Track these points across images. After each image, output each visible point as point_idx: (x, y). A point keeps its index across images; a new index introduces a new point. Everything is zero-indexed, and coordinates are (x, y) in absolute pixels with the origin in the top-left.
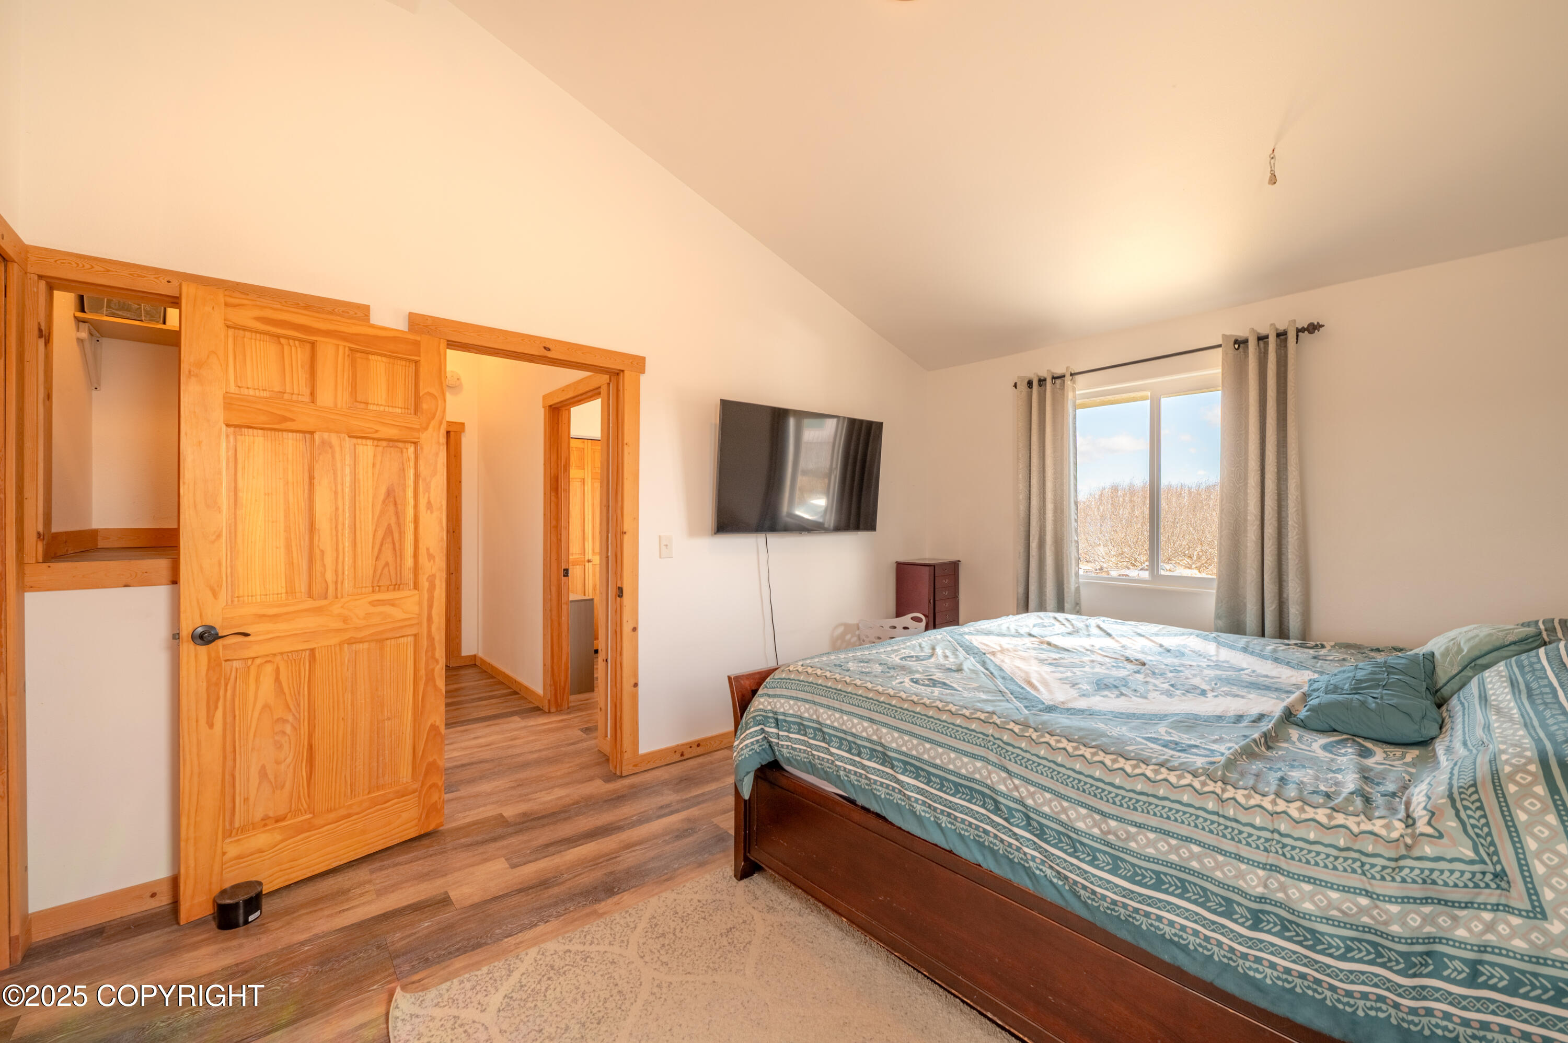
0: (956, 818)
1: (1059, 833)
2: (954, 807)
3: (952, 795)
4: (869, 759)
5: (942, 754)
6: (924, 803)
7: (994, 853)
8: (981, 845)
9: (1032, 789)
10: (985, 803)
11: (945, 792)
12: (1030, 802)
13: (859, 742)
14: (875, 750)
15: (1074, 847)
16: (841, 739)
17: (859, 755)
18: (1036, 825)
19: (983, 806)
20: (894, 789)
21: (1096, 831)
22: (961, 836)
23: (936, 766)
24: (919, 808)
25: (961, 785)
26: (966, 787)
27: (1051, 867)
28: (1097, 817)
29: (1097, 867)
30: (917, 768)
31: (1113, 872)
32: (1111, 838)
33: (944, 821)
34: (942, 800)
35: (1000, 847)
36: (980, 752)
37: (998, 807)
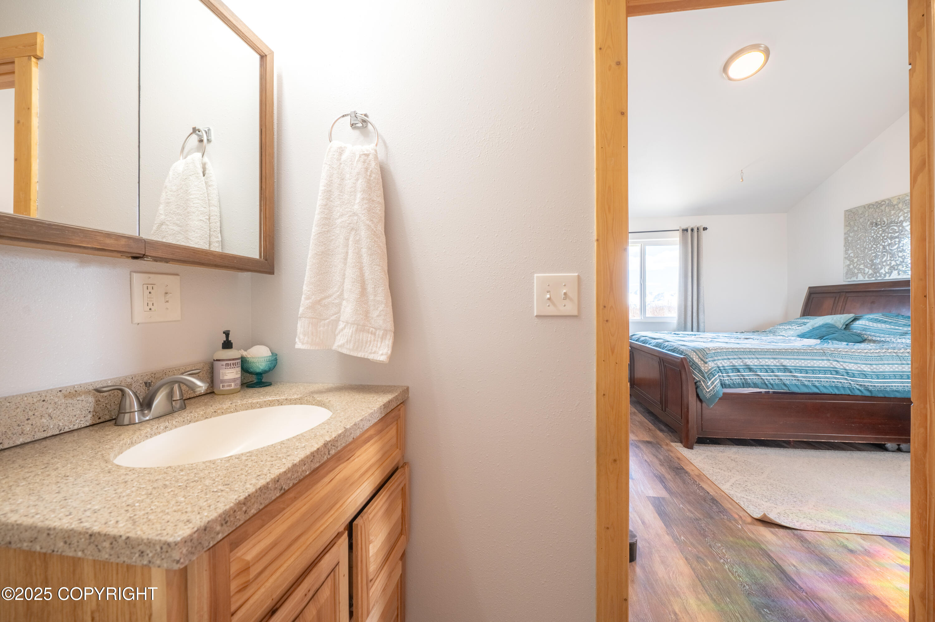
0: (821, 381)
1: (858, 374)
2: (820, 378)
3: (819, 374)
4: (778, 372)
5: (810, 362)
6: (806, 380)
7: (837, 387)
8: (832, 387)
9: (847, 364)
10: (831, 373)
11: (815, 374)
12: (847, 368)
13: (772, 367)
14: (779, 369)
15: (865, 376)
16: (760, 369)
17: (773, 372)
18: (851, 374)
19: (831, 374)
20: (792, 380)
21: (869, 370)
22: (824, 387)
23: (809, 367)
24: (806, 383)
25: (821, 370)
26: (822, 370)
27: (857, 385)
28: (869, 366)
29: (873, 379)
30: (800, 370)
31: (878, 378)
32: (875, 370)
33: (817, 384)
34: (814, 378)
35: (840, 385)
36: (824, 358)
37: (837, 372)
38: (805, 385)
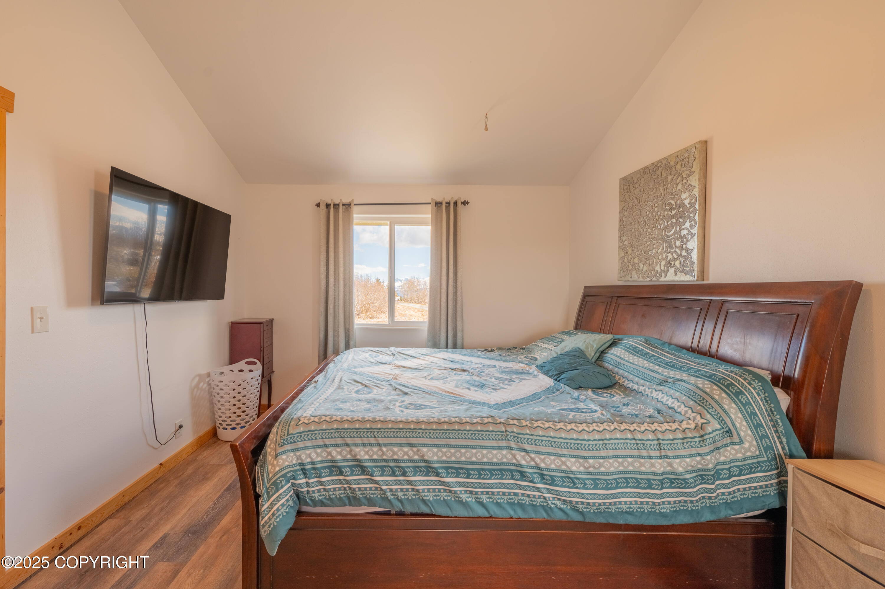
0: (493, 493)
1: (562, 477)
2: (491, 486)
3: (490, 479)
4: (414, 475)
5: (476, 453)
6: (466, 491)
7: (521, 506)
8: (512, 504)
9: (542, 457)
10: (513, 476)
11: (483, 479)
12: (542, 465)
13: (403, 465)
14: (418, 467)
15: (573, 482)
16: (382, 467)
17: (404, 474)
18: (548, 478)
19: (512, 478)
20: (439, 491)
21: (582, 469)
22: (498, 504)
23: (472, 463)
24: (464, 496)
25: (494, 470)
26: (497, 470)
27: (559, 500)
28: (581, 460)
29: (587, 489)
30: (456, 468)
31: (595, 488)
32: (591, 470)
33: (484, 499)
34: (481, 485)
35: (527, 501)
36: (504, 444)
37: (523, 475)
38: (461, 502)
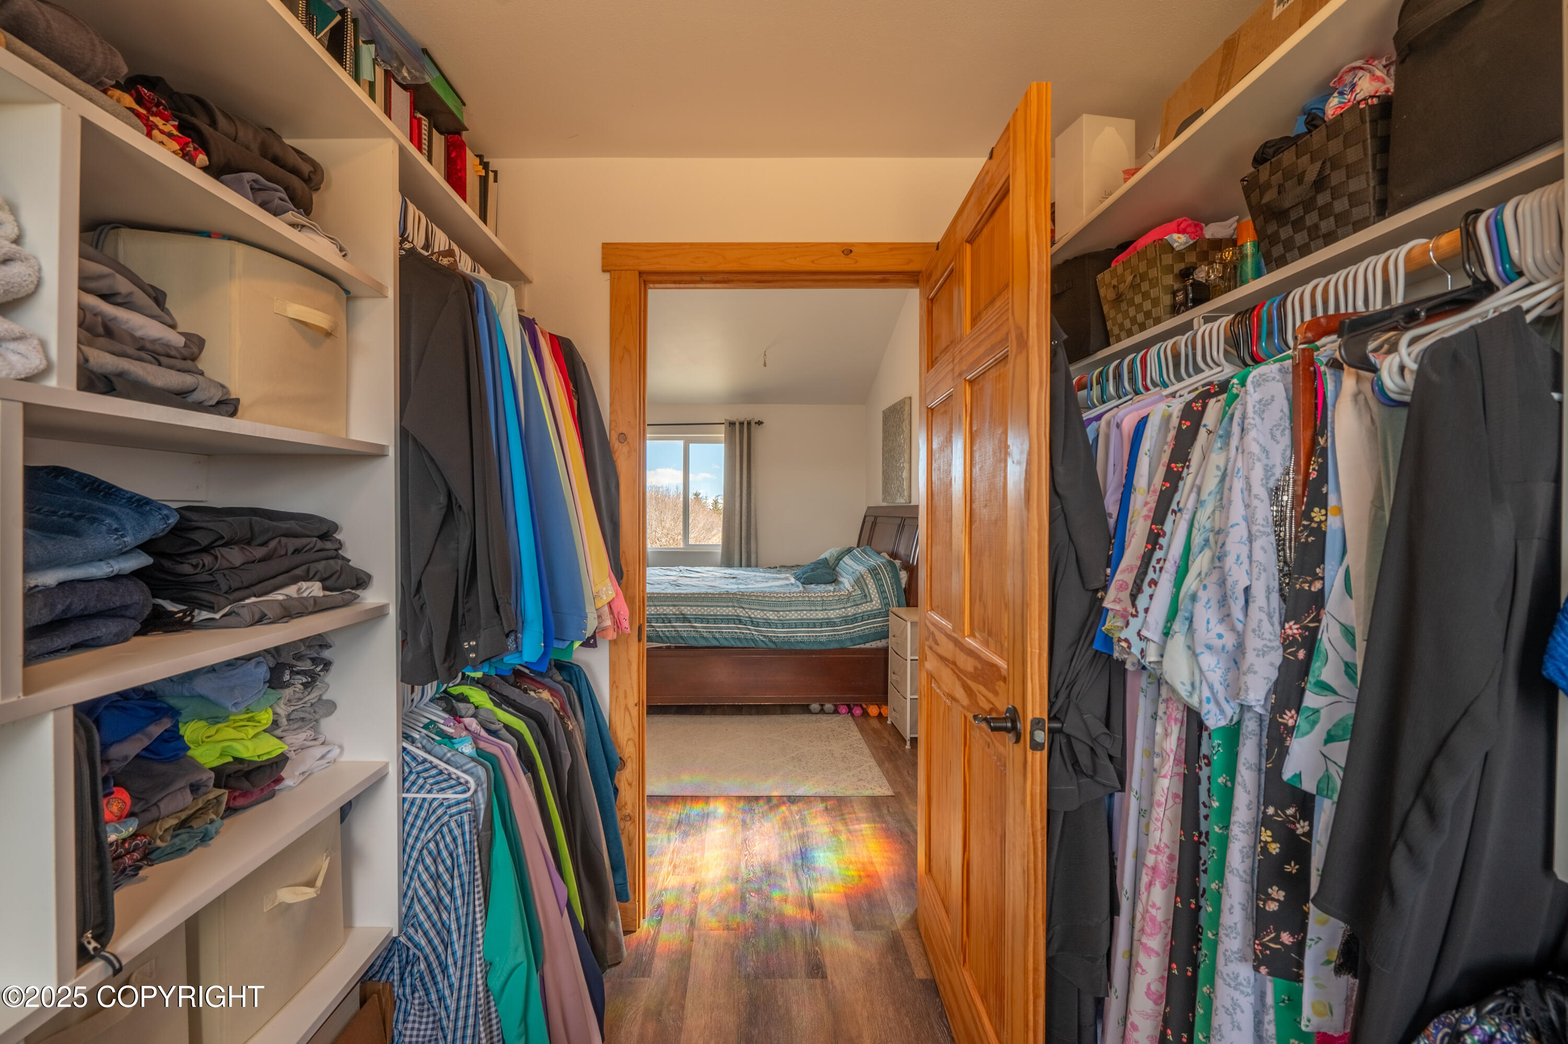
0: (722, 632)
1: (764, 623)
2: (721, 628)
3: (720, 623)
4: (676, 622)
5: (712, 610)
6: (707, 631)
7: (739, 639)
8: (734, 639)
9: (753, 611)
10: (735, 622)
11: (717, 624)
12: (753, 615)
13: (669, 617)
14: (678, 618)
15: (770, 625)
17: (670, 622)
18: (756, 623)
20: (691, 631)
21: (775, 617)
22: (725, 638)
23: (711, 615)
24: (705, 634)
25: (724, 619)
27: (761, 635)
28: (776, 613)
29: (778, 628)
30: (701, 619)
31: (783, 628)
32: (781, 617)
33: (717, 635)
34: (716, 628)
35: (742, 636)
36: (730, 604)
37: (740, 622)
38: (703, 638)
